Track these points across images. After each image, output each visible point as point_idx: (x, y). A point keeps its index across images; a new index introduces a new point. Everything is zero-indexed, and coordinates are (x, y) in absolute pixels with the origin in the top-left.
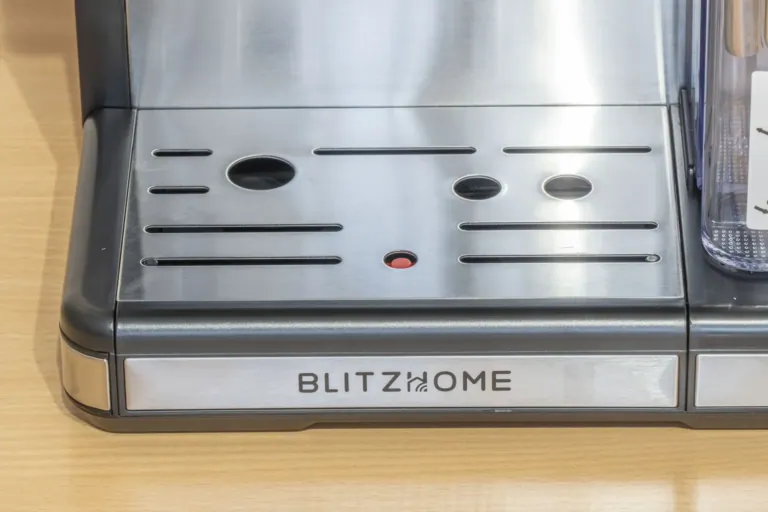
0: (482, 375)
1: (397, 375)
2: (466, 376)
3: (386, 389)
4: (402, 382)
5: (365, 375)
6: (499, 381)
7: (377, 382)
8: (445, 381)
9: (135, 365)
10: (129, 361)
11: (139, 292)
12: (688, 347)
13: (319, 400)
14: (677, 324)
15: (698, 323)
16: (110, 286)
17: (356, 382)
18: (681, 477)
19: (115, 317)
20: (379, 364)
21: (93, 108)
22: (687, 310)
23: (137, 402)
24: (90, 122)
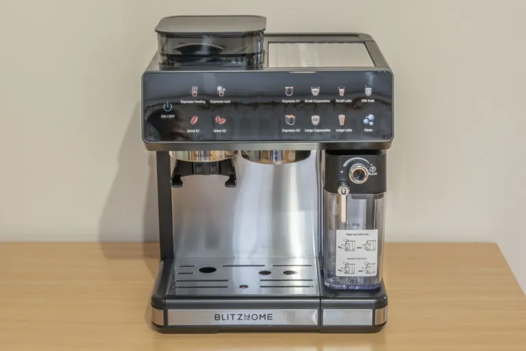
0: (265, 315)
1: (241, 315)
2: (260, 315)
3: (239, 319)
4: (243, 317)
5: (233, 315)
6: (269, 317)
7: (236, 317)
8: (255, 317)
9: (170, 311)
10: (169, 310)
11: (175, 292)
12: (320, 308)
13: (221, 323)
14: (318, 301)
15: (323, 301)
16: (166, 291)
17: (230, 317)
18: (318, 344)
19: (165, 299)
20: (237, 312)
21: (163, 258)
22: (320, 298)
23: (170, 323)
24: (162, 262)
